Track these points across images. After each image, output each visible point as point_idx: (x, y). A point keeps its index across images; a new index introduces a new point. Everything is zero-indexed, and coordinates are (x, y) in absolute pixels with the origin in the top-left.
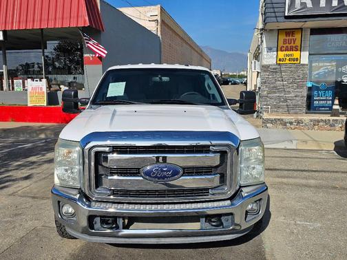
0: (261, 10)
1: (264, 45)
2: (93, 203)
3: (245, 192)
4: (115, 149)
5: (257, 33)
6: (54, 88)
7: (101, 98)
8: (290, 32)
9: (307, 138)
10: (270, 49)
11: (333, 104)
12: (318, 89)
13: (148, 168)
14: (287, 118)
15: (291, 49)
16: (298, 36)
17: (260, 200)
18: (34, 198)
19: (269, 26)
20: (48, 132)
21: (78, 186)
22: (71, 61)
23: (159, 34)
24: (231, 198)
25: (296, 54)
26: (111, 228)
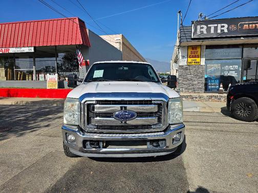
0: (178, 35)
1: (180, 54)
2: (86, 133)
3: (172, 127)
4: (99, 102)
5: (176, 48)
6: (62, 79)
7: (90, 79)
8: (194, 47)
9: (205, 106)
10: (183, 57)
11: (219, 87)
12: (210, 79)
13: (117, 113)
14: (194, 95)
15: (195, 57)
16: (199, 50)
17: (181, 132)
18: (50, 136)
19: (183, 44)
20: (58, 103)
21: (77, 124)
22: (71, 65)
23: (121, 50)
24: (165, 131)
25: (198, 60)
26: (96, 148)
